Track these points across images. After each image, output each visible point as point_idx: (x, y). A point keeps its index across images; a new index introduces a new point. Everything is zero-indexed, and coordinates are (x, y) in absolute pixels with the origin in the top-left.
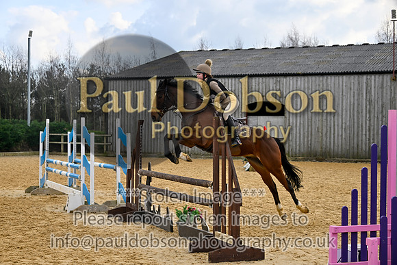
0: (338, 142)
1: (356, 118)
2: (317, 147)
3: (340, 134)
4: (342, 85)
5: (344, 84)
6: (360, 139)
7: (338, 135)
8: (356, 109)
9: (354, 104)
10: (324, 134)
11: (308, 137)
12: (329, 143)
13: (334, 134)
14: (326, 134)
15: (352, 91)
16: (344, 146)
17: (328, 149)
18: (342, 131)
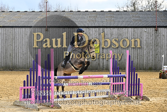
2: (10, 64)
4: (22, 33)
7: (20, 57)
9: (28, 42)
10: (13, 57)
11: (5, 59)
12: (15, 61)
16: (23, 63)
17: (15, 64)
18: (22, 55)
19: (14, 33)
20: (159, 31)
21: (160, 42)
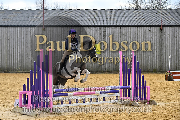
1: (25, 50)
3: (17, 58)
4: (18, 32)
6: (27, 61)
8: (25, 45)
9: (24, 42)
12: (11, 63)
14: (9, 58)
15: (23, 35)
16: (19, 64)
17: (11, 66)
18: (18, 56)
19: (8, 32)
20: (164, 30)
21: (165, 42)
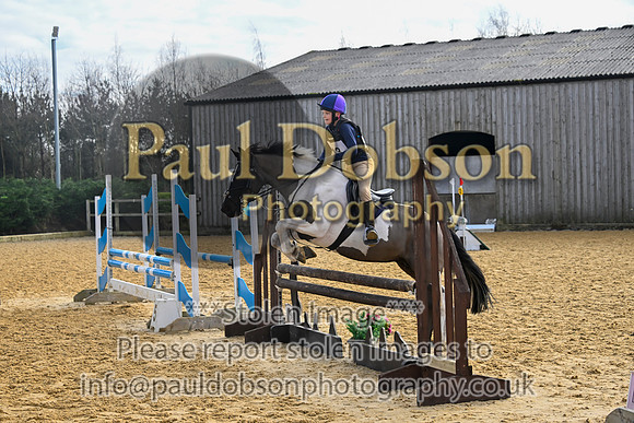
0: (589, 195)
5: (596, 97)
13: (581, 181)
